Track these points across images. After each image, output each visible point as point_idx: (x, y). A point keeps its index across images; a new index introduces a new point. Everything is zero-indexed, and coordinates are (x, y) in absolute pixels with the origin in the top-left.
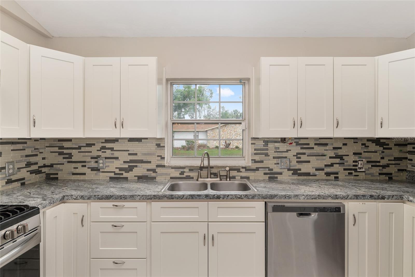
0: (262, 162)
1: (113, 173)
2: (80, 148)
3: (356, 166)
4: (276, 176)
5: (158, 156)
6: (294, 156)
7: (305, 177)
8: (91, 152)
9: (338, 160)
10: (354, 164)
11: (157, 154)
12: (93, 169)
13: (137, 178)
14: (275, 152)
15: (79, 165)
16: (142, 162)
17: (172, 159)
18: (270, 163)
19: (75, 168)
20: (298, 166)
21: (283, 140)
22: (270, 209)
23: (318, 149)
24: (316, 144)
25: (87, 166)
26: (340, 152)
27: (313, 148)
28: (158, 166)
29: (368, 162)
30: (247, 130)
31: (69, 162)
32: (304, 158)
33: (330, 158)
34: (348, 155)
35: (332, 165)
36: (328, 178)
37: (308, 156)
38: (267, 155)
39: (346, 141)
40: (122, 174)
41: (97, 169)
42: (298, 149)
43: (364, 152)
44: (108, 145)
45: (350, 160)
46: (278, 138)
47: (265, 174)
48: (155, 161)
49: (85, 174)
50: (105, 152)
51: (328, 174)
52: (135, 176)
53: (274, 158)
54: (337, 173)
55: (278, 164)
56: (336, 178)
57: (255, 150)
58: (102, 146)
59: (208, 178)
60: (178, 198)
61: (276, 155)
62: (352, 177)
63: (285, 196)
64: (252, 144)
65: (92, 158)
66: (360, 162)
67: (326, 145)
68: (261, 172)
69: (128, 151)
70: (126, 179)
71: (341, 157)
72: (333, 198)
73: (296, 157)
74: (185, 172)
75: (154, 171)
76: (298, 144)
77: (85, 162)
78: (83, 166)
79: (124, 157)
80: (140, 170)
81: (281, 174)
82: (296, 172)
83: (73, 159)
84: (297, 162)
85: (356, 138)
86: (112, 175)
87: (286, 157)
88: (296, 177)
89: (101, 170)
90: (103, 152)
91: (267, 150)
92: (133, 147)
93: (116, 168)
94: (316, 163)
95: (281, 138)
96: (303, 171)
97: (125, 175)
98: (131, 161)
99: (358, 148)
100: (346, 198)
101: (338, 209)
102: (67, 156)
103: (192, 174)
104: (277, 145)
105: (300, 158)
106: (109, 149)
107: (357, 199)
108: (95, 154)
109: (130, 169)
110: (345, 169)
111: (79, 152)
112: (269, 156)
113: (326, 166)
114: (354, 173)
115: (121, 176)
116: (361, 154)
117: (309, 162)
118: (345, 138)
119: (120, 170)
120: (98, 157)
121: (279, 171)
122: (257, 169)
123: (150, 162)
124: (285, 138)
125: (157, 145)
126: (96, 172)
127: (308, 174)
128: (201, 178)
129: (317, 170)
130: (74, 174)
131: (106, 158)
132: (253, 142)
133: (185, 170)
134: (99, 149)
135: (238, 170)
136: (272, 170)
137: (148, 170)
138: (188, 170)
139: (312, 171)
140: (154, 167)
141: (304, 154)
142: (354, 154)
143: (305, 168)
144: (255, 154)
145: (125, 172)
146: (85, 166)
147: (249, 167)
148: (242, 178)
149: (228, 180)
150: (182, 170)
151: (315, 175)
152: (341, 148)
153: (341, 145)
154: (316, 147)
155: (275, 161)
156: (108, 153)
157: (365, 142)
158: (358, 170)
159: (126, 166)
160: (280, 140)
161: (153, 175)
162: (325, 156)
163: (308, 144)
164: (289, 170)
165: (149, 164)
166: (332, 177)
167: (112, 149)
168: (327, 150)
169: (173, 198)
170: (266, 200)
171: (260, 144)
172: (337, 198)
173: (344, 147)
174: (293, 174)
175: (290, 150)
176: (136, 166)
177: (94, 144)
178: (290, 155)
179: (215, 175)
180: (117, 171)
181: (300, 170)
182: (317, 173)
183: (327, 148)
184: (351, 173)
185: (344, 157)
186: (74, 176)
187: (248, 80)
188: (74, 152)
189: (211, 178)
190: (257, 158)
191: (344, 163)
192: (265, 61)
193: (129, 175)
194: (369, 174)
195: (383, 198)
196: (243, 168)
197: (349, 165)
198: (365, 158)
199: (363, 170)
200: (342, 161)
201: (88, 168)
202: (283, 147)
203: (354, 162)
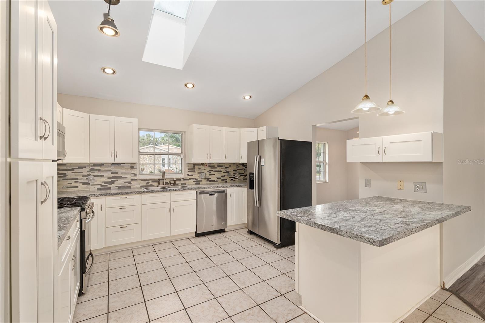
0: (192, 175)
1: (100, 186)
2: (73, 169)
3: (234, 176)
4: (199, 182)
5: (132, 174)
6: (208, 172)
7: (213, 182)
8: (83, 172)
9: (227, 174)
10: (234, 175)
11: (132, 173)
12: (84, 184)
13: (117, 188)
14: (199, 170)
15: (73, 181)
16: (121, 177)
17: (139, 175)
18: (196, 175)
19: (68, 183)
20: (209, 177)
21: (203, 164)
22: (198, 193)
23: (219, 169)
24: (217, 166)
25: (79, 182)
26: (228, 170)
27: (216, 168)
28: (132, 180)
29: (239, 174)
30: (184, 159)
31: (63, 179)
32: (212, 173)
33: (224, 172)
34: (231, 171)
35: (224, 176)
36: (223, 182)
37: (214, 172)
38: (194, 172)
39: (231, 164)
40: (107, 186)
41: (88, 183)
42: (209, 169)
43: (238, 169)
44: (96, 168)
45: (232, 173)
46: (200, 163)
47: (194, 181)
48: (130, 177)
49: (77, 187)
50: (94, 172)
51: (223, 180)
52: (116, 187)
53: (198, 173)
54: (227, 180)
55: (200, 176)
56: (226, 182)
57: (189, 169)
58: (91, 168)
59: (164, 185)
60: (156, 192)
61: (199, 172)
62: (233, 181)
63: (204, 188)
64: (187, 166)
65: (83, 176)
66: (236, 174)
67: (222, 166)
68: (191, 181)
69: (112, 171)
70: (110, 188)
71: (228, 172)
72: (223, 187)
73: (208, 173)
74: (149, 182)
75: (129, 183)
76: (209, 166)
77: (78, 179)
78: (75, 182)
79: (108, 175)
80: (120, 183)
81: (201, 181)
82: (208, 180)
83: (68, 177)
84: (209, 175)
85: (234, 163)
86: (99, 187)
87: (204, 173)
88: (208, 182)
89: (90, 184)
90: (91, 172)
91: (195, 169)
92: (114, 169)
93: (102, 182)
94: (218, 175)
95: (202, 163)
96: (212, 179)
97: (109, 186)
98: (113, 177)
99: (235, 167)
100: (227, 187)
101: (224, 191)
102: (63, 175)
103: (153, 184)
104: (200, 167)
105: (210, 173)
106: (97, 170)
107: (231, 187)
108: (86, 173)
109: (113, 182)
110: (230, 178)
111: (72, 172)
112: (195, 172)
113: (222, 176)
114: (234, 179)
115: (106, 187)
116: (236, 170)
117: (214, 175)
118: (230, 163)
119: (105, 183)
120: (88, 175)
121: (201, 180)
122: (190, 179)
123: (127, 178)
124: (203, 163)
125: (131, 167)
126: (86, 185)
127: (214, 181)
128: (160, 185)
129: (218, 178)
130: (68, 187)
131: (94, 176)
132: (188, 165)
133: (149, 181)
134: (89, 170)
135: (180, 180)
136: (197, 179)
137: (125, 182)
138: (151, 181)
139: (216, 179)
140: (129, 180)
141: (212, 171)
142: (233, 170)
143: (212, 178)
144: (189, 171)
145: (109, 184)
146: (78, 182)
147: (186, 178)
148: (182, 184)
149: (175, 185)
150: (147, 181)
151: (217, 181)
152: (228, 168)
153: (228, 167)
154: (217, 167)
155: (199, 175)
156: (96, 173)
157: (238, 165)
158: (235, 178)
159: (110, 180)
160: (201, 164)
161: (129, 185)
162: (221, 171)
163: (214, 166)
164: (205, 179)
165: (126, 179)
166: (225, 181)
167: (99, 170)
168: (222, 169)
169: (153, 192)
170: (196, 190)
171: (191, 166)
172: (224, 187)
173: (229, 167)
174: (207, 181)
175: (206, 169)
176: (117, 180)
177: (85, 167)
178: (205, 171)
179: (167, 183)
180: (103, 184)
181: (210, 179)
182: (218, 180)
183: (222, 168)
184: (232, 179)
185: (230, 172)
186: (68, 189)
187: (185, 132)
188: (68, 173)
189: (165, 185)
190: (190, 173)
191: (229, 175)
192: (195, 127)
193: (113, 186)
194: (240, 179)
195: (240, 186)
196: (182, 179)
197: (232, 176)
198: (238, 172)
199: (237, 178)
200: (228, 174)
201: (80, 183)
202: (202, 167)
203: (233, 174)
